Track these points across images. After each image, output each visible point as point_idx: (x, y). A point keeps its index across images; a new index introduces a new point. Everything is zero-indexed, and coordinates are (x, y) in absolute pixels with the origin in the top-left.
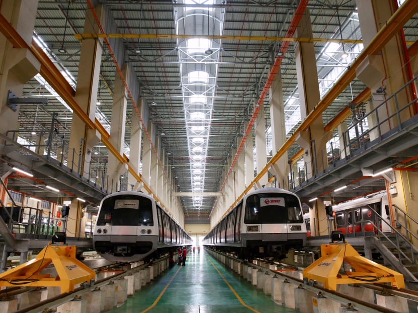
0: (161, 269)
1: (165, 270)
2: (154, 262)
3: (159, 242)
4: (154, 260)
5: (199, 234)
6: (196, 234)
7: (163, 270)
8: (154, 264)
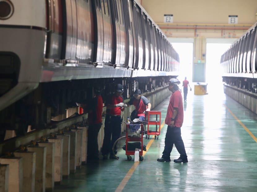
0: (49, 175)
1: (64, 177)
2: (19, 143)
3: (47, 56)
4: (21, 133)
5: (206, 28)
6: (196, 28)
7: (57, 178)
8: (23, 150)
